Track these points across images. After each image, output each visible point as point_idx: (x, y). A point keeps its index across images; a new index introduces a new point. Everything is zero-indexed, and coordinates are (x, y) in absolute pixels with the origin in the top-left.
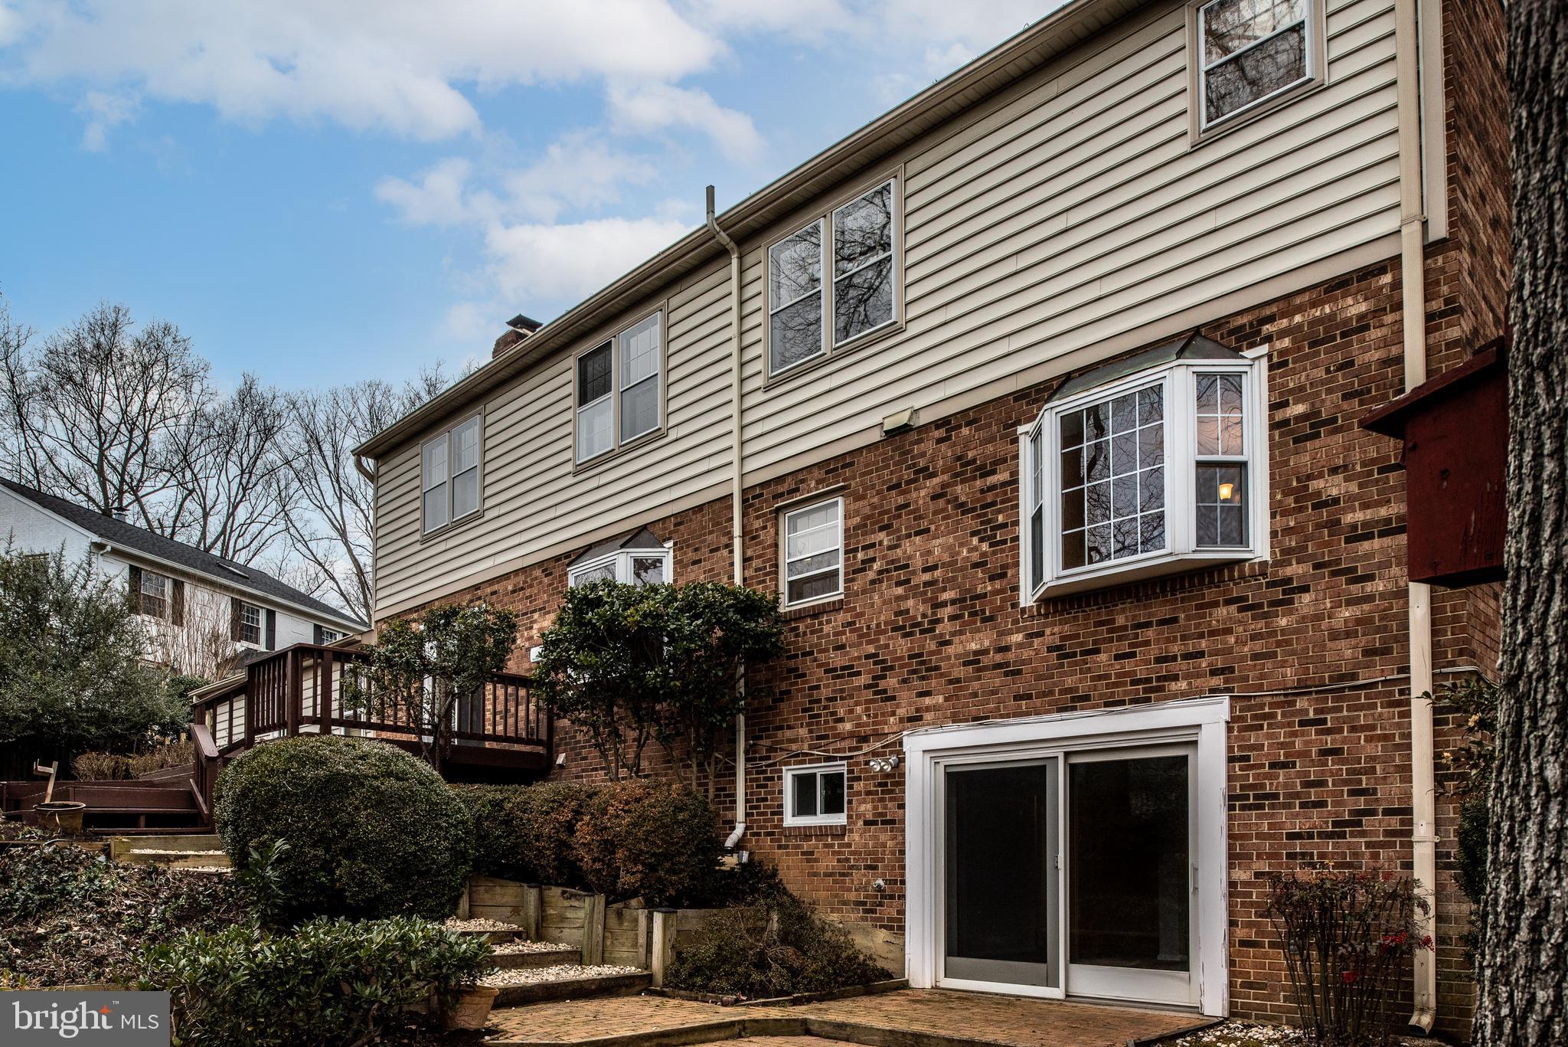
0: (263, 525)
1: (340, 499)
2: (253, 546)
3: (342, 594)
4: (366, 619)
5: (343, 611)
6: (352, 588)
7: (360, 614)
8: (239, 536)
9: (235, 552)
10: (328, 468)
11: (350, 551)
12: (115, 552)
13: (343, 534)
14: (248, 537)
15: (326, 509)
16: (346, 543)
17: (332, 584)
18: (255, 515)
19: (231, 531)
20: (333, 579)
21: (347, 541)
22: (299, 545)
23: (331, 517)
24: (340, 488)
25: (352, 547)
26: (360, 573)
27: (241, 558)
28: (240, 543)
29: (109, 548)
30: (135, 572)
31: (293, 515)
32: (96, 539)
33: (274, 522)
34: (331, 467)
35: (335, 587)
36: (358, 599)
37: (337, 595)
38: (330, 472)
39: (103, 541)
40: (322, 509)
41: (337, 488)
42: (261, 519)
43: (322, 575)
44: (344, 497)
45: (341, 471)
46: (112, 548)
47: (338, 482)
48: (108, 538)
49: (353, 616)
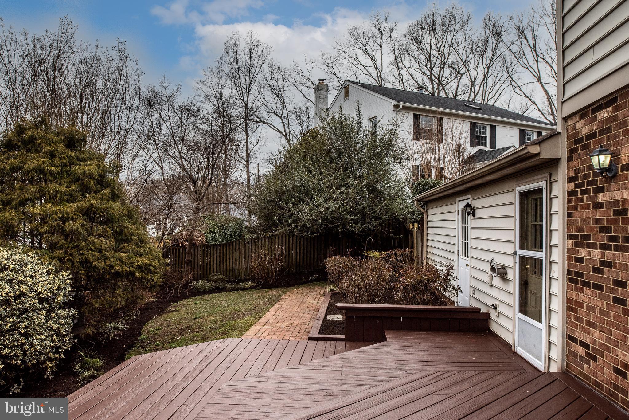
0: (501, 85)
1: (537, 61)
2: (496, 96)
3: (539, 110)
4: (553, 121)
5: (540, 120)
6: (546, 108)
7: (549, 119)
8: (490, 93)
9: (488, 101)
10: (530, 46)
11: (543, 86)
12: (404, 108)
13: (539, 79)
14: (494, 92)
15: (529, 68)
16: (541, 83)
17: (535, 106)
18: (497, 81)
19: (486, 91)
20: (534, 103)
21: (540, 81)
22: (517, 90)
23: (533, 72)
24: (537, 55)
25: (544, 85)
26: (549, 98)
27: (491, 103)
28: (491, 96)
29: (401, 107)
30: (416, 117)
31: (514, 77)
32: (394, 103)
33: (505, 83)
34: (532, 45)
35: (536, 108)
36: (548, 112)
37: (537, 111)
38: (531, 48)
39: (398, 103)
40: (527, 68)
41: (535, 55)
42: (499, 82)
43: (530, 103)
44: (539, 59)
45: (537, 46)
46: (403, 106)
47: (535, 51)
48: (402, 101)
49: (546, 121)
